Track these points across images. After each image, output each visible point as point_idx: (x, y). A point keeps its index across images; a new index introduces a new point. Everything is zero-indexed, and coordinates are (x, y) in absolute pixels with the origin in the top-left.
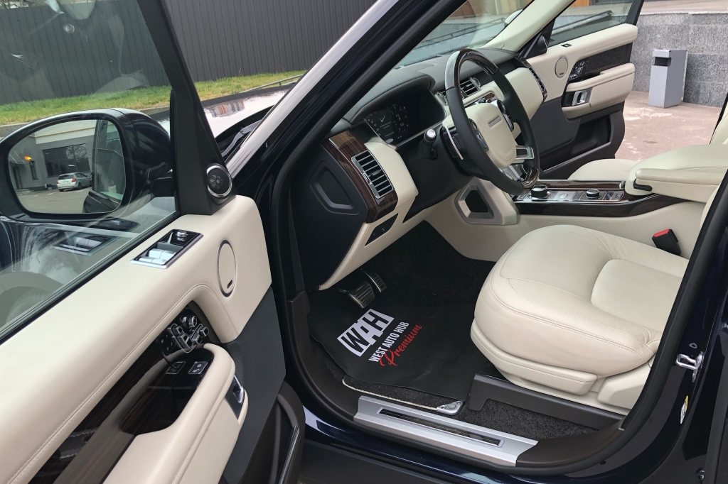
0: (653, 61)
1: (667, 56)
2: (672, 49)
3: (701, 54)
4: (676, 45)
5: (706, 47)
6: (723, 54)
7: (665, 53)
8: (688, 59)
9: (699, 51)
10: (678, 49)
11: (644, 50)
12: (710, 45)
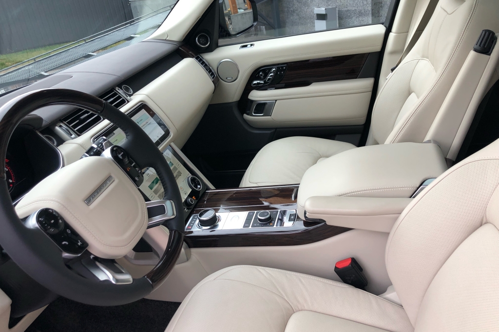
0: (315, 16)
1: (324, 13)
2: (327, 7)
3: (346, 9)
4: (329, 3)
5: (349, 5)
6: (361, 8)
7: (322, 10)
8: (339, 14)
9: (344, 7)
10: (330, 7)
11: (308, 8)
12: (352, 3)
